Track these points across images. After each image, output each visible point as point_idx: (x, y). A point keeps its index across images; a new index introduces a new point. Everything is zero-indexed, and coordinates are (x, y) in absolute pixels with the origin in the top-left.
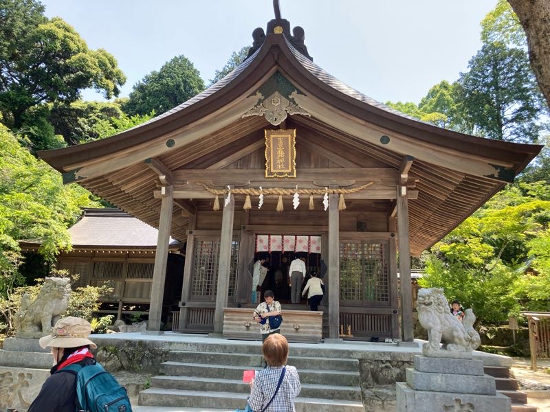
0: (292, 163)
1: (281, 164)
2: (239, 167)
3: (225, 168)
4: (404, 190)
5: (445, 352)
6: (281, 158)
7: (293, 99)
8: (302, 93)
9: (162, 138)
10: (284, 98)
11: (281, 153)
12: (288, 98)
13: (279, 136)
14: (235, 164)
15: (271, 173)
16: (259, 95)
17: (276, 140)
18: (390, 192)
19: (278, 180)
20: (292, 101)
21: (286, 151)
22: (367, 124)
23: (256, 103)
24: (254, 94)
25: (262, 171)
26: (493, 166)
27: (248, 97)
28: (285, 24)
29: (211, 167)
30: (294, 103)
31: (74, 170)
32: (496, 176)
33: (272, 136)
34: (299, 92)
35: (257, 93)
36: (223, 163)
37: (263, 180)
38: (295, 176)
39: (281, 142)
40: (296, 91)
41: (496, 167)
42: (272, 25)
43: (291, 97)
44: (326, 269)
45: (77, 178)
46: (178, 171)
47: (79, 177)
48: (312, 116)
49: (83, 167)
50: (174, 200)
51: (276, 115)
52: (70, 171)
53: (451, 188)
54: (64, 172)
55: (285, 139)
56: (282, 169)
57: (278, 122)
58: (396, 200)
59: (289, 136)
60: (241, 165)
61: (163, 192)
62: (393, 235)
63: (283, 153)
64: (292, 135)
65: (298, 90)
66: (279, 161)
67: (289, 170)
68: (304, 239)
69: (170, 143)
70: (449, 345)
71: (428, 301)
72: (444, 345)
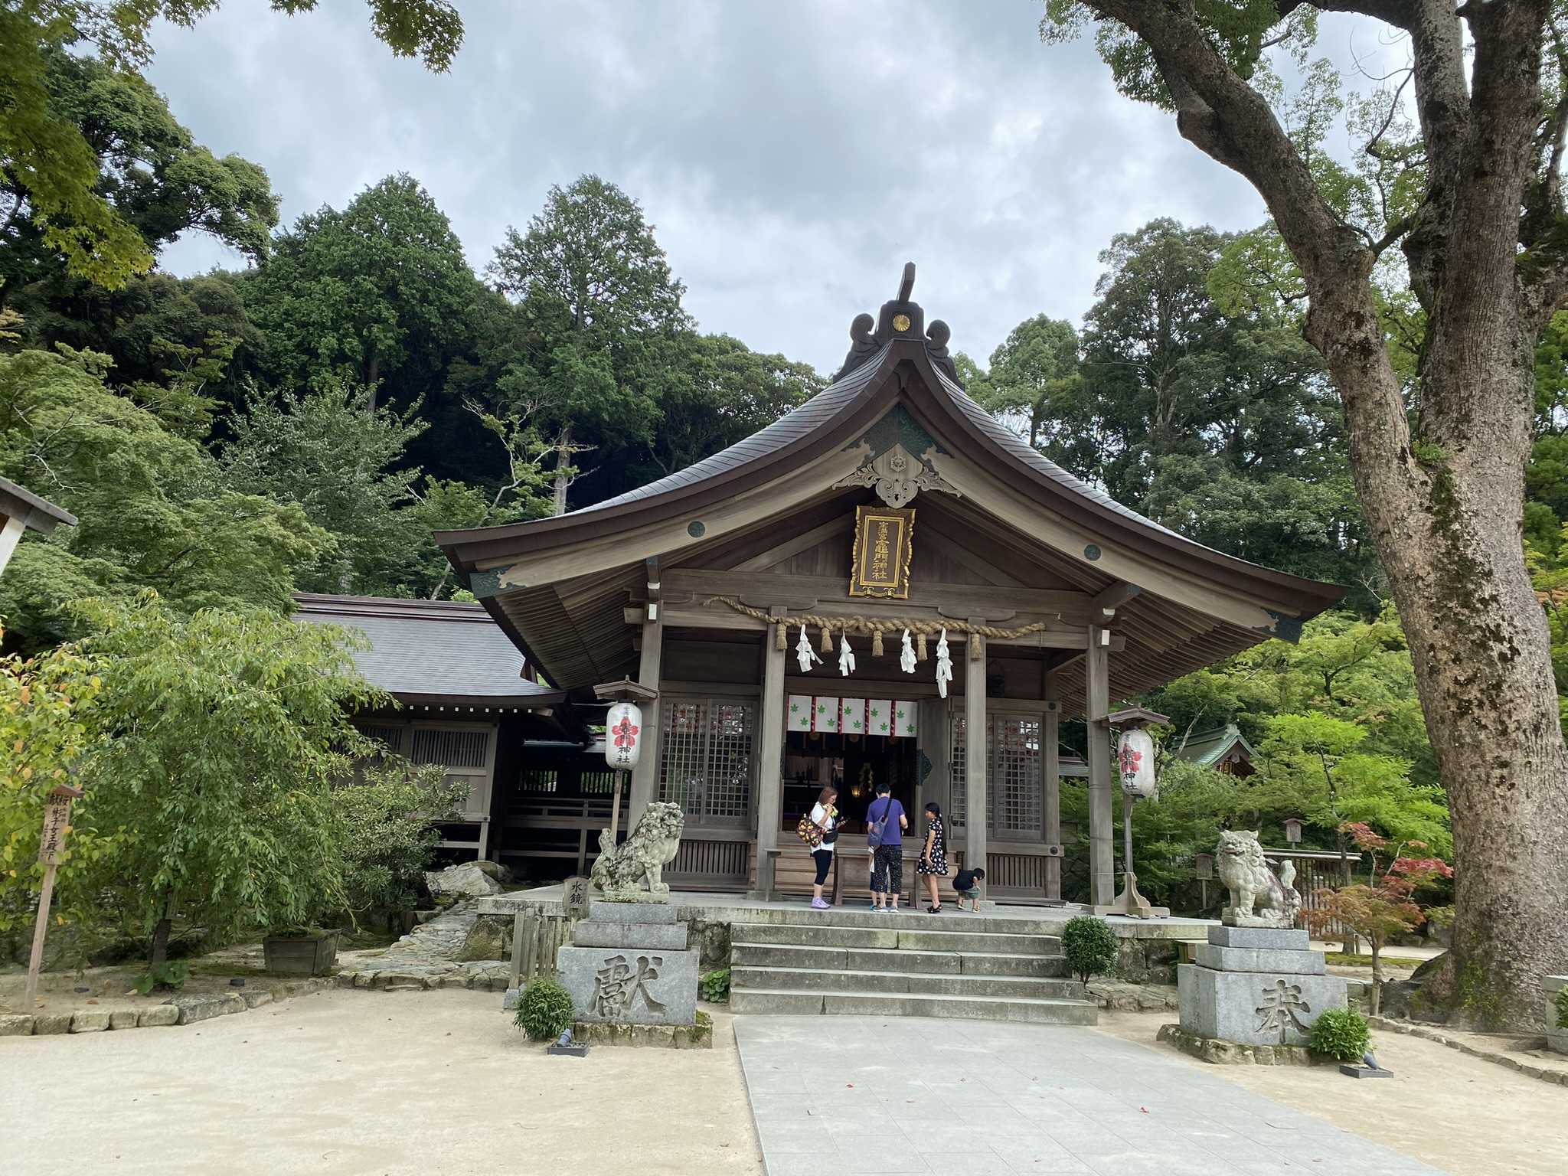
0: (902, 573)
1: (880, 570)
2: (794, 570)
3: (769, 569)
4: (1105, 638)
5: (1258, 921)
6: (881, 560)
7: (929, 461)
8: (946, 452)
9: (682, 518)
10: (912, 460)
11: (882, 550)
12: (918, 458)
13: (882, 518)
14: (786, 563)
15: (858, 587)
16: (865, 448)
17: (875, 526)
18: (1076, 637)
19: (872, 600)
20: (927, 464)
21: (892, 548)
22: (1063, 522)
23: (860, 464)
24: (855, 444)
25: (842, 582)
26: (1267, 610)
27: (844, 450)
28: (915, 314)
29: (736, 569)
30: (931, 469)
31: (497, 568)
32: (1272, 629)
33: (869, 518)
34: (941, 450)
35: (862, 443)
36: (764, 560)
37: (844, 598)
38: (906, 596)
39: (885, 531)
40: (934, 448)
41: (1273, 614)
42: (891, 311)
43: (925, 457)
44: (928, 768)
45: (504, 586)
46: (674, 571)
47: (509, 584)
48: (963, 497)
49: (515, 565)
50: (665, 628)
51: (898, 489)
52: (488, 571)
53: (1185, 637)
54: (475, 571)
55: (893, 527)
56: (880, 580)
57: (899, 504)
58: (1084, 651)
59: (901, 521)
60: (798, 567)
61: (652, 616)
62: (1052, 707)
63: (885, 551)
64: (907, 520)
65: (938, 445)
66: (876, 565)
67: (895, 584)
68: (881, 707)
69: (696, 529)
70: (1264, 911)
71: (1240, 849)
72: (1256, 911)
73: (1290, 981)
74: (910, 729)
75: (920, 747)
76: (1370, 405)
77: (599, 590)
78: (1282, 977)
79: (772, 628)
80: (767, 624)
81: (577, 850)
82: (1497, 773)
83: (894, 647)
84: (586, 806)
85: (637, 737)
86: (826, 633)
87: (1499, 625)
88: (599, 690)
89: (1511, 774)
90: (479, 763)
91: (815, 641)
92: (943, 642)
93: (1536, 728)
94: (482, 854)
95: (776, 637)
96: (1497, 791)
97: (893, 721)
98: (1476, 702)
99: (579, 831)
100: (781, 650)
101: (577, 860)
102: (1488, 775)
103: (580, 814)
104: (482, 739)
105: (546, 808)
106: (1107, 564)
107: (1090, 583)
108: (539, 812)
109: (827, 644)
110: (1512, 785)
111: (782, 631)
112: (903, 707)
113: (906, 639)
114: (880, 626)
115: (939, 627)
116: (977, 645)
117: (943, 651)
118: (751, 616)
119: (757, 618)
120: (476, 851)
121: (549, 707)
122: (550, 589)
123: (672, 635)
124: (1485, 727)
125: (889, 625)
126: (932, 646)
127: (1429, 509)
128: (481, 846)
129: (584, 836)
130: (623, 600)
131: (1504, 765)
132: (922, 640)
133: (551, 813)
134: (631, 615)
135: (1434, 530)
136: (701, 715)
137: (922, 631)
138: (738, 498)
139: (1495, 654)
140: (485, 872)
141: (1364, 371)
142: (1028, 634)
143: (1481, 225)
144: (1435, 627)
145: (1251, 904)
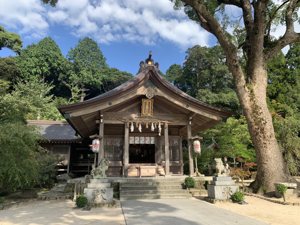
0: (151, 112)
4: (190, 123)
5: (222, 176)
7: (156, 89)
8: (159, 88)
9: (107, 102)
13: (147, 101)
14: (128, 110)
15: (143, 115)
16: (143, 87)
18: (185, 123)
19: (146, 117)
21: (149, 107)
22: (182, 101)
23: (142, 90)
24: (141, 86)
27: (139, 88)
29: (118, 112)
30: (156, 91)
31: (69, 113)
32: (222, 120)
33: (144, 101)
37: (140, 117)
39: (148, 103)
42: (147, 61)
44: (157, 150)
45: (71, 116)
46: (106, 113)
47: (72, 116)
48: (163, 96)
49: (73, 112)
50: (104, 124)
51: (150, 95)
52: (67, 113)
53: (205, 122)
54: (65, 113)
56: (147, 113)
57: (151, 98)
58: (186, 126)
60: (131, 111)
61: (102, 121)
62: (181, 137)
64: (152, 101)
65: (157, 86)
66: (146, 110)
67: (150, 114)
68: (148, 138)
69: (110, 104)
70: (223, 174)
71: (218, 162)
72: (222, 173)
73: (228, 187)
74: (154, 142)
75: (156, 146)
76: (238, 77)
77: (90, 117)
78: (227, 186)
79: (126, 123)
80: (125, 122)
81: (87, 170)
82: (264, 145)
83: (150, 126)
84: (89, 161)
85: (99, 146)
86: (137, 124)
87: (263, 118)
88: (91, 137)
89: (266, 145)
90: (67, 153)
91: (135, 125)
92: (160, 125)
93: (271, 137)
94: (68, 171)
95: (127, 125)
96: (264, 149)
97: (150, 141)
98: (259, 132)
100: (128, 128)
101: (87, 172)
102: (262, 146)
103: (88, 163)
104: (67, 148)
105: (81, 162)
106: (190, 109)
107: (187, 113)
108: (80, 163)
109: (137, 126)
110: (267, 147)
111: (128, 124)
112: (153, 138)
113: (152, 124)
114: (147, 122)
115: (159, 122)
116: (167, 125)
117: (160, 127)
118: (122, 121)
119: (123, 121)
120: (67, 171)
121: (81, 141)
122: (80, 117)
123: (106, 125)
124: (261, 137)
125: (149, 122)
126: (158, 126)
127: (249, 96)
128: (68, 170)
129: (89, 167)
130: (96, 119)
131: (265, 144)
132: (156, 124)
133: (82, 163)
135: (251, 100)
136: (112, 141)
137: (155, 123)
138: (118, 97)
139: (263, 123)
140: (69, 175)
141: (237, 70)
142: (176, 123)
143: (256, 43)
144: (252, 118)
145: (220, 172)
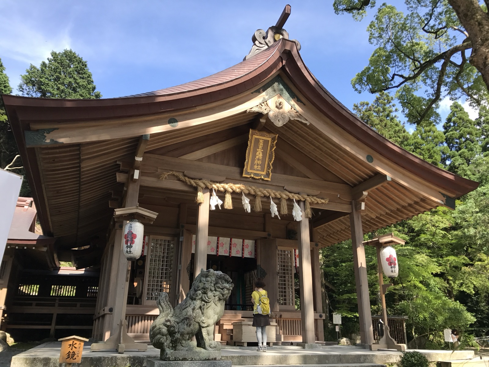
0: (269, 167)
1: (258, 165)
3: (200, 160)
4: (363, 206)
6: (258, 159)
10: (286, 102)
11: (259, 154)
12: (289, 102)
13: (261, 137)
15: (248, 173)
17: (257, 141)
19: (252, 180)
22: (357, 142)
24: (258, 91)
26: (442, 194)
27: (252, 93)
29: (181, 157)
31: (45, 130)
33: (255, 137)
34: (299, 100)
35: (261, 91)
36: (198, 154)
38: (270, 180)
39: (261, 144)
40: (296, 99)
44: (264, 274)
47: (52, 141)
48: (310, 125)
49: (57, 129)
51: (279, 117)
52: (38, 130)
54: (29, 129)
55: (266, 142)
56: (258, 170)
57: (280, 125)
58: (348, 214)
59: (270, 139)
61: (136, 176)
62: (316, 245)
63: (261, 155)
64: (273, 139)
66: (256, 162)
67: (264, 173)
69: (173, 122)
75: (257, 262)
81: (50, 324)
99: (52, 314)
101: (50, 329)
106: (376, 165)
134: (120, 178)
138: (198, 108)
142: (324, 203)
